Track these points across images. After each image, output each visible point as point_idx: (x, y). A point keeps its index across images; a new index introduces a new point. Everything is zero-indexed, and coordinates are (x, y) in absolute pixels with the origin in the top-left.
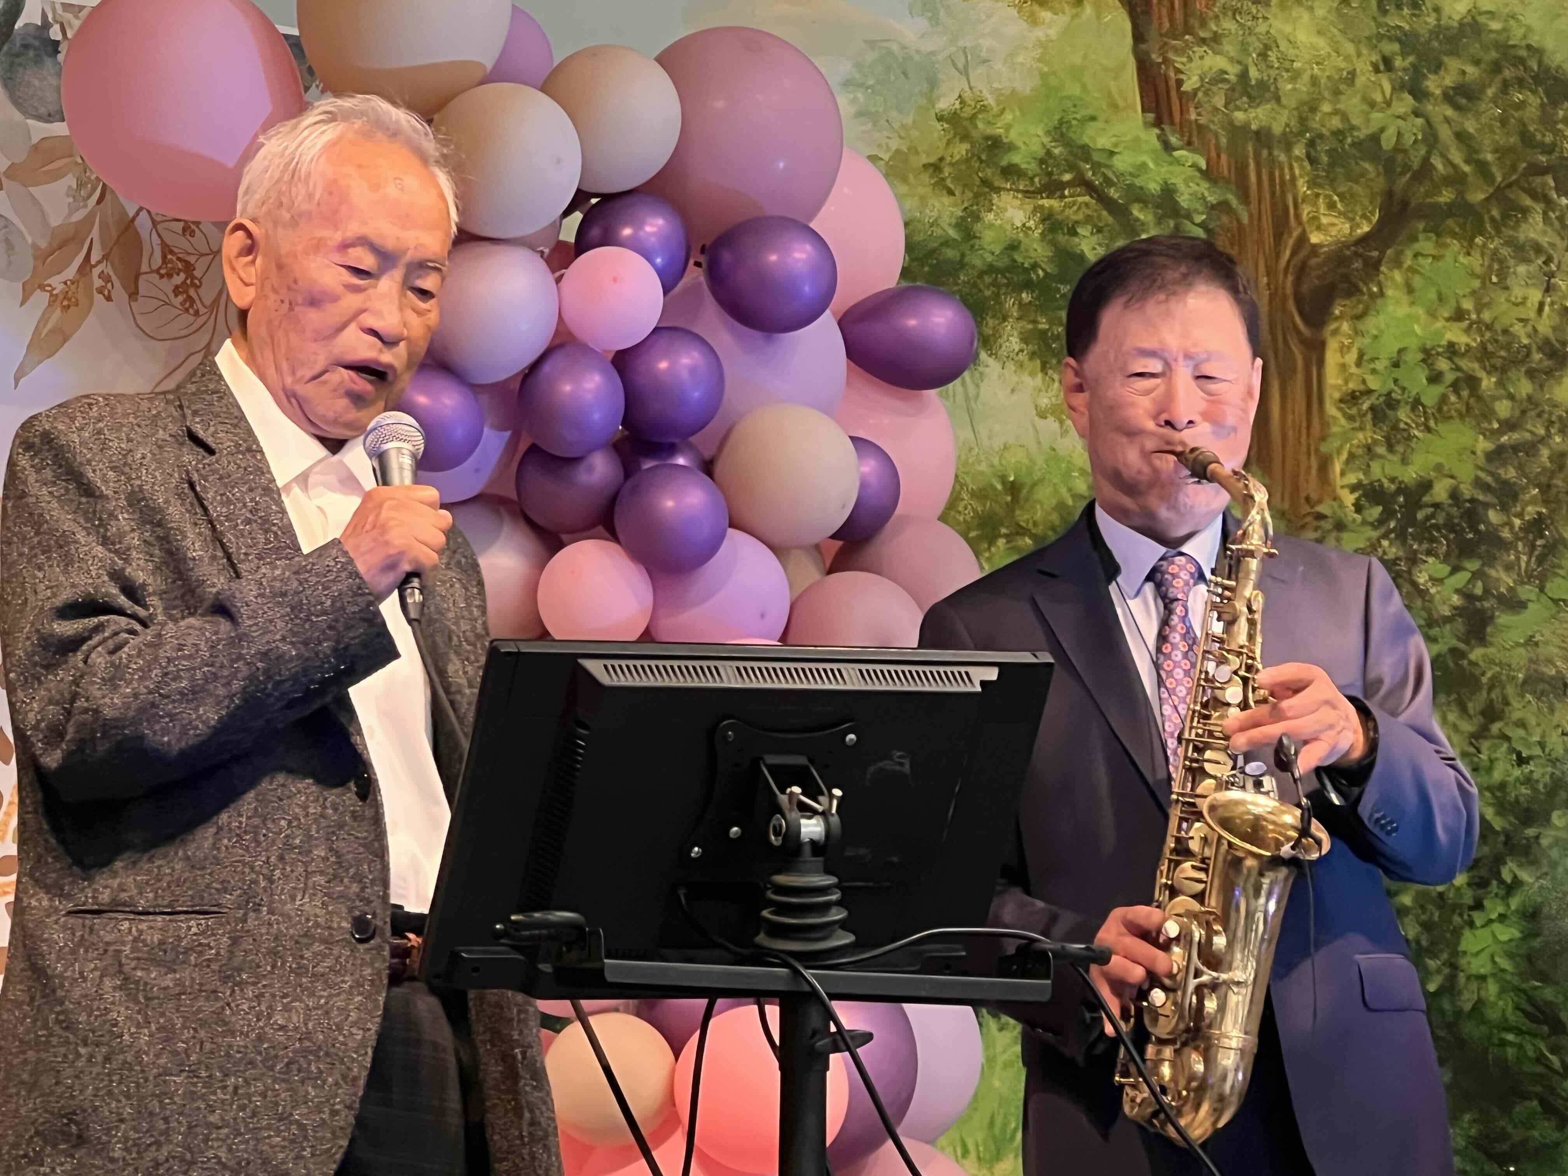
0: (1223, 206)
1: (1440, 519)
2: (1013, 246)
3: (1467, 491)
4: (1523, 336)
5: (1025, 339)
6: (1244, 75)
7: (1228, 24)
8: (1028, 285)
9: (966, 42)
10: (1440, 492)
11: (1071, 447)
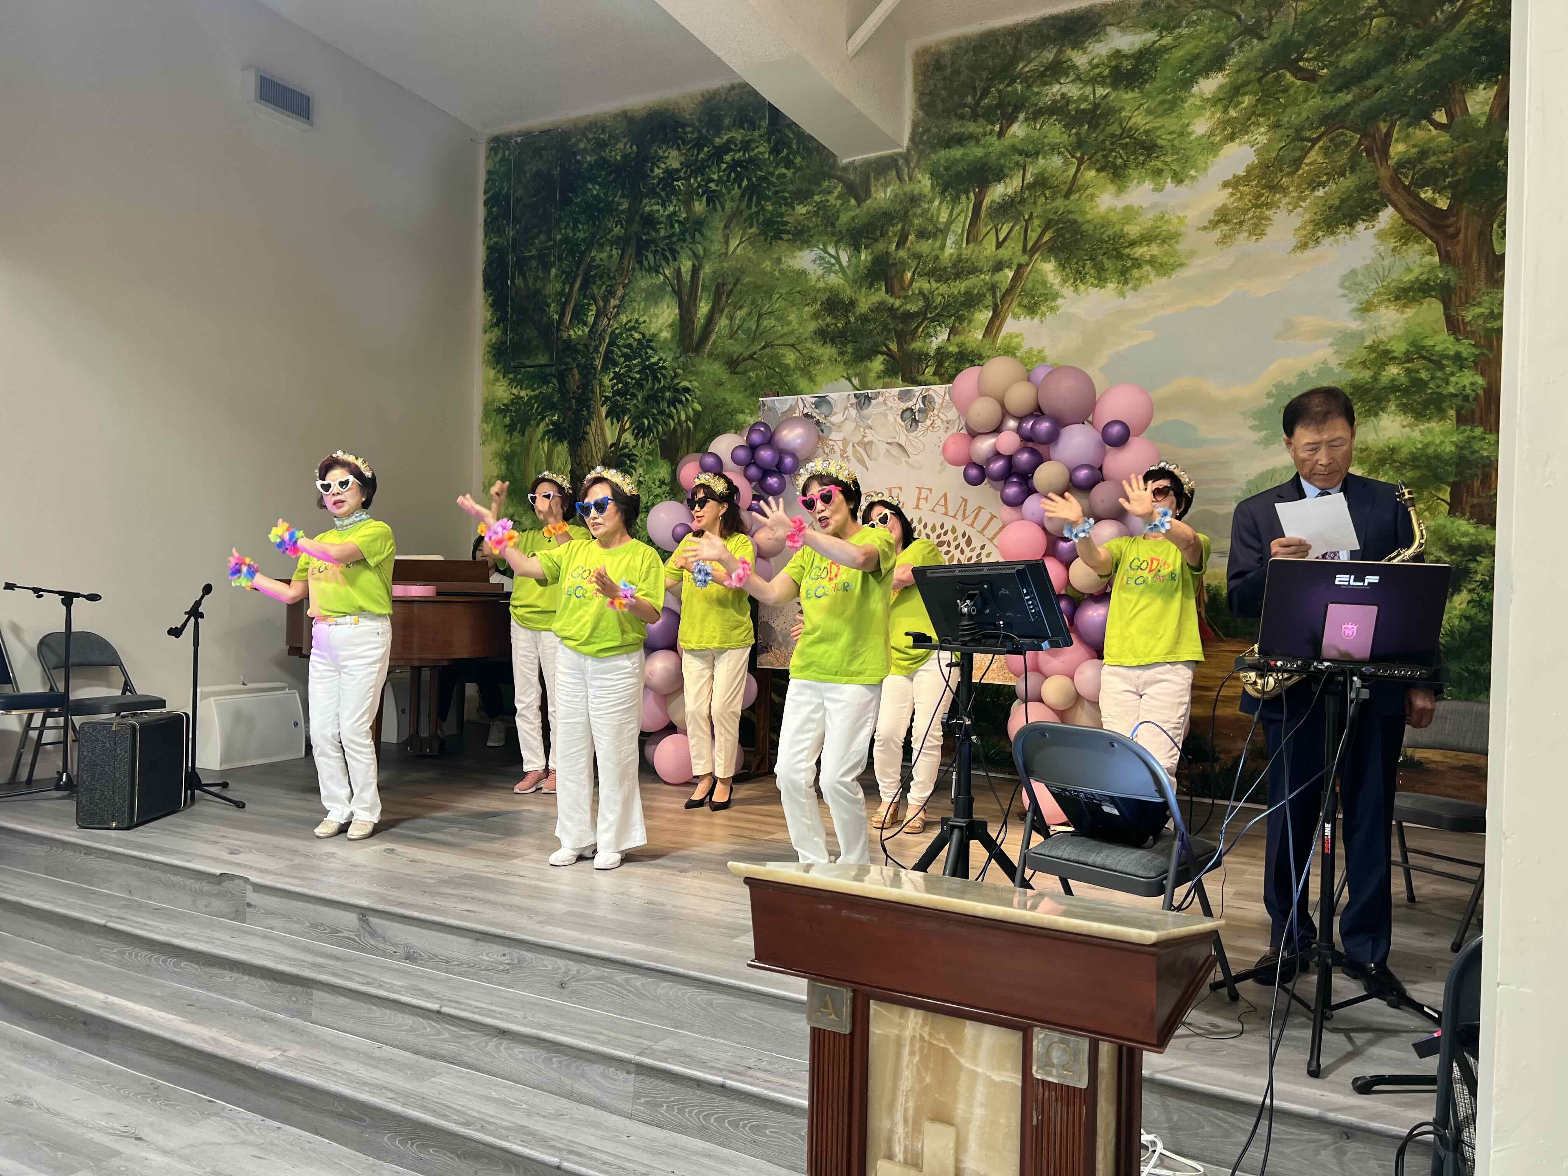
0: (1483, 354)
2: (1393, 380)
5: (1397, 406)
6: (1492, 312)
7: (1485, 298)
8: (1399, 391)
9: (1376, 324)
11: (1416, 435)
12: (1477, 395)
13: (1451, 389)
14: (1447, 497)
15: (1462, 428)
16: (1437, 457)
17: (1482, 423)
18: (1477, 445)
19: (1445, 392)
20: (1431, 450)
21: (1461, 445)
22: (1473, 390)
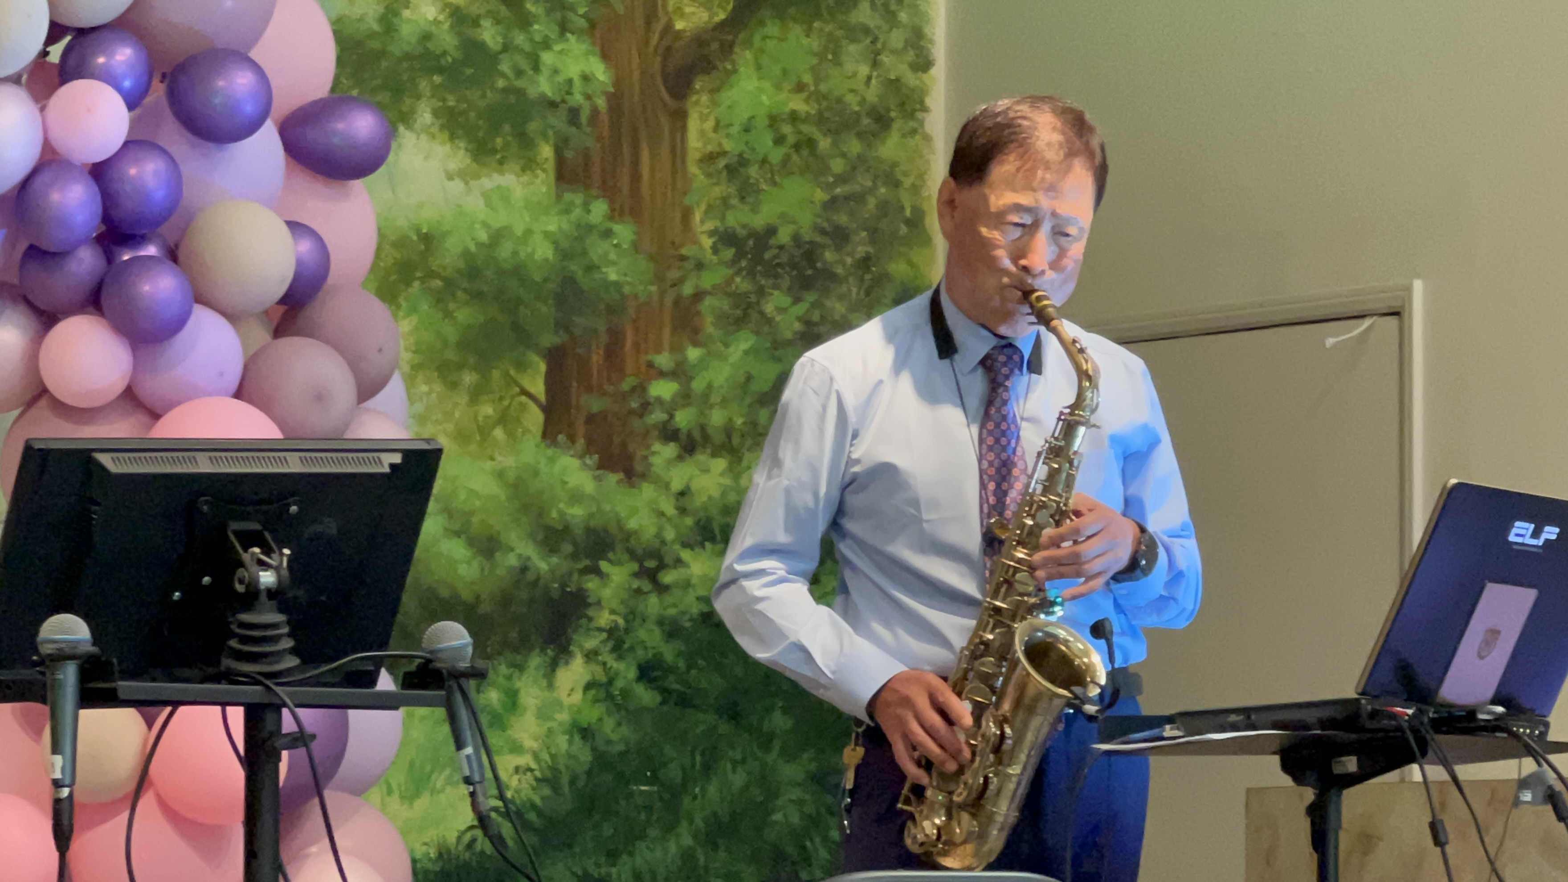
1: (784, 258)
2: (427, 37)
3: (807, 235)
4: (854, 105)
5: (436, 113)
8: (439, 70)
10: (784, 236)
11: (475, 204)
12: (595, 111)
13: (544, 86)
14: (538, 388)
15: (568, 196)
16: (518, 271)
17: (609, 191)
18: (598, 249)
19: (532, 92)
20: (505, 251)
21: (565, 244)
22: (588, 97)
